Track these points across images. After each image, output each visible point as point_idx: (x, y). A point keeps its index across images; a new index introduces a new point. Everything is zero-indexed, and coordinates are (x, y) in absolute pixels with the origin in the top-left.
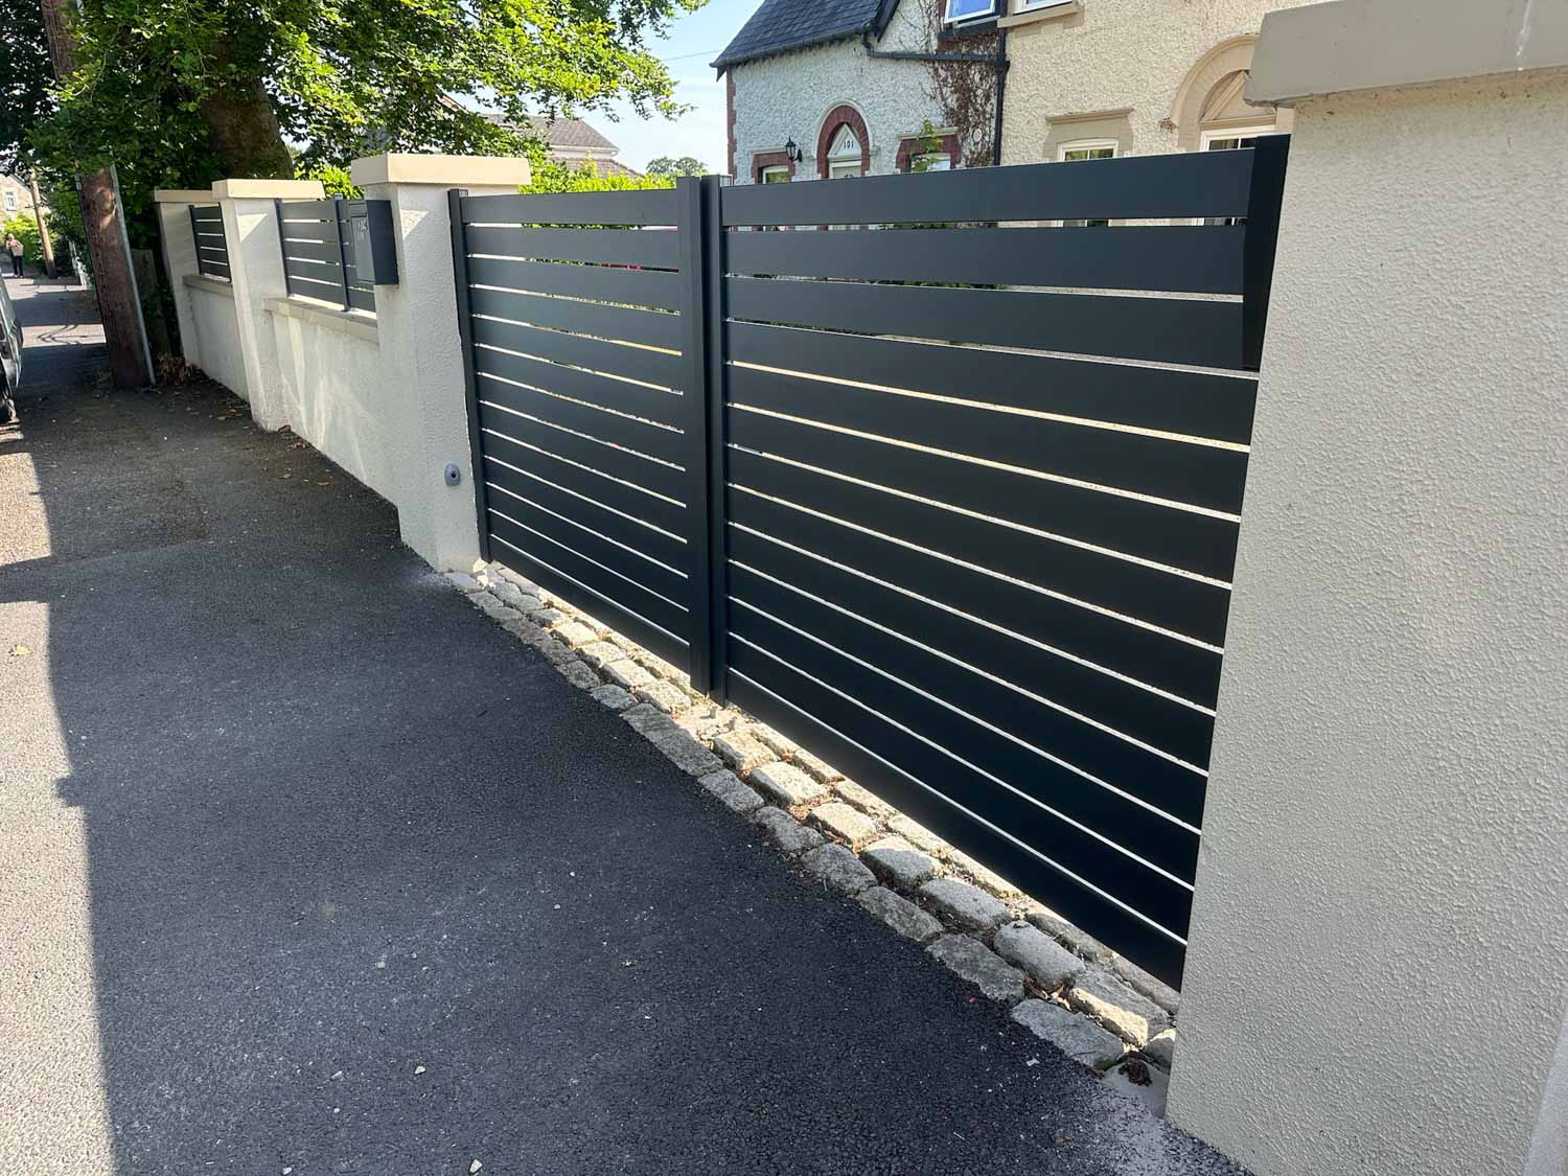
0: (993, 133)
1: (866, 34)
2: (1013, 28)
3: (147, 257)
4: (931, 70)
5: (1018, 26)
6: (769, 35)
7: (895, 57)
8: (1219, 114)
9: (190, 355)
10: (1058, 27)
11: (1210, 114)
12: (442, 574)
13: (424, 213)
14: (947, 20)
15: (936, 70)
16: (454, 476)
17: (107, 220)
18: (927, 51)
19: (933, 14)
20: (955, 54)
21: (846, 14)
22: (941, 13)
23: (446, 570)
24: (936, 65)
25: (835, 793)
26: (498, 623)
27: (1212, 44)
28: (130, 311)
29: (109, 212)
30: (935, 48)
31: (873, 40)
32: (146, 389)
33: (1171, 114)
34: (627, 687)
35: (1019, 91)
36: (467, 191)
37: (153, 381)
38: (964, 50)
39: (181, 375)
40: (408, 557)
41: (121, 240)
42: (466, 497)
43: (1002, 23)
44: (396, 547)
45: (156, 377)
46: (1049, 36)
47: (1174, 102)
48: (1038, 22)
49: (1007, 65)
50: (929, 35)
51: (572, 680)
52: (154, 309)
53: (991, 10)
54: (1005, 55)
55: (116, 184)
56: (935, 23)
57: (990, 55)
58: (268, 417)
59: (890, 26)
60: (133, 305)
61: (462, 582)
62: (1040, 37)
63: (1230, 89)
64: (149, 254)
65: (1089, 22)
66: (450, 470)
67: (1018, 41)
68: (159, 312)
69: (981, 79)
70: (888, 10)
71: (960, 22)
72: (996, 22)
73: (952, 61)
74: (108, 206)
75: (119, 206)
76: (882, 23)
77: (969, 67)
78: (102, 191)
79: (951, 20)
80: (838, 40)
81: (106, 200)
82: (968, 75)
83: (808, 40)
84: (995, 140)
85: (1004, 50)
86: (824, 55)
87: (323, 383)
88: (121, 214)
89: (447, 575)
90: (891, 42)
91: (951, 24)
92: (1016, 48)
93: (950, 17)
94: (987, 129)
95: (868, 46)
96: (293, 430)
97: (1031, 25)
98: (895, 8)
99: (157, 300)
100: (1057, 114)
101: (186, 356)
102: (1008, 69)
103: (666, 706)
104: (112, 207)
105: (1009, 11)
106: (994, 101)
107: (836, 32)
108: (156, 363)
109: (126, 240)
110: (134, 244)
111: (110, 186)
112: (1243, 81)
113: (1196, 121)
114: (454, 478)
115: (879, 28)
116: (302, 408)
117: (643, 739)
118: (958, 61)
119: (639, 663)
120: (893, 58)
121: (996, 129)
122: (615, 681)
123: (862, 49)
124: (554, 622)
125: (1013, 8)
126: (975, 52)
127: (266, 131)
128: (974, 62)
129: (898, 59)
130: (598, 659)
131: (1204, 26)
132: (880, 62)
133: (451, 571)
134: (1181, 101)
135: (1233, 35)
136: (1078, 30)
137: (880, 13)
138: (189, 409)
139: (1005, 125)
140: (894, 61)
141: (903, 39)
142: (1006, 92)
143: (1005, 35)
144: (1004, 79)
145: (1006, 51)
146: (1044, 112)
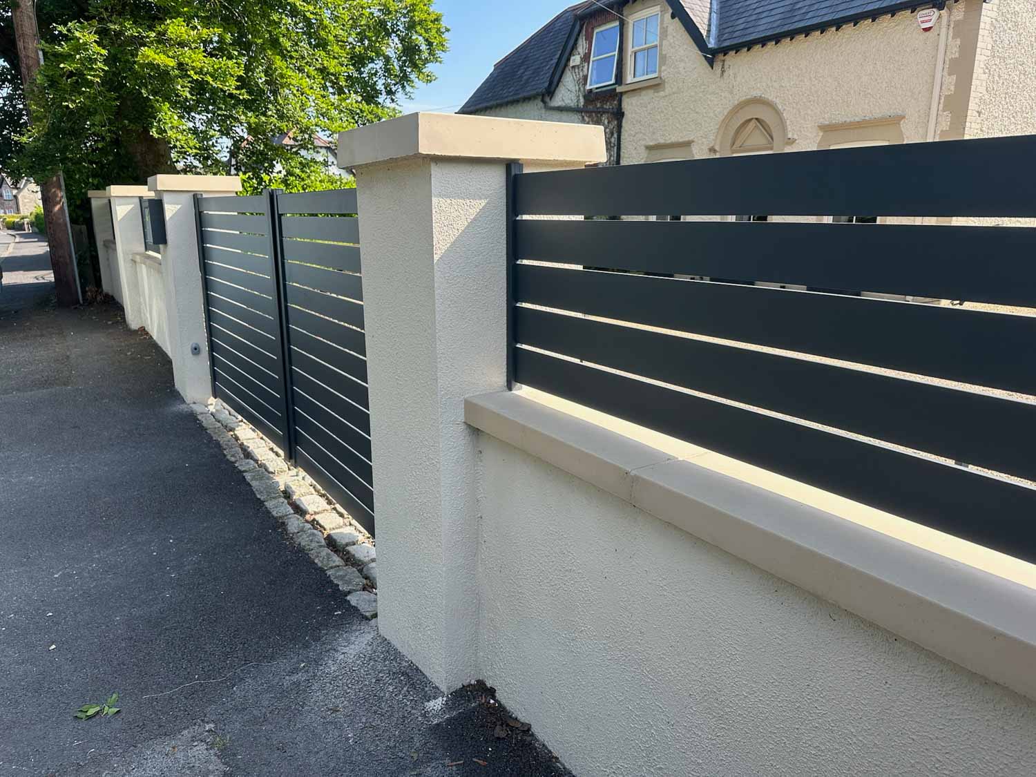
0: (615, 155)
1: (543, 96)
2: (626, 92)
3: (83, 229)
4: (580, 117)
5: (629, 91)
6: (490, 95)
7: (560, 109)
8: (743, 144)
9: (106, 287)
10: (651, 92)
11: (738, 143)
12: (189, 405)
13: (179, 206)
14: (588, 87)
15: (583, 117)
16: (196, 349)
17: (57, 208)
18: (578, 105)
19: (581, 84)
20: (593, 107)
21: (534, 83)
22: (585, 84)
23: (192, 402)
24: (583, 114)
25: (335, 509)
26: (206, 429)
27: (736, 102)
28: (68, 261)
29: (59, 203)
30: (582, 104)
31: (547, 99)
32: (75, 306)
33: (715, 144)
34: (256, 461)
35: (630, 129)
36: (202, 195)
37: (81, 302)
38: (599, 105)
39: (98, 299)
40: (176, 396)
41: (65, 220)
42: (204, 361)
43: (619, 89)
44: (171, 391)
45: (83, 300)
46: (646, 96)
47: (716, 136)
48: (640, 89)
49: (622, 114)
50: (579, 96)
51: (229, 457)
52: (85, 260)
53: (613, 81)
54: (621, 109)
55: (63, 187)
56: (582, 89)
57: (613, 108)
58: (133, 322)
59: (556, 91)
60: (71, 257)
61: (197, 409)
62: (641, 98)
63: (747, 129)
64: (84, 228)
65: (668, 90)
66: (194, 346)
67: (628, 100)
68: (88, 261)
69: (608, 123)
70: (555, 83)
71: (597, 88)
72: (615, 89)
73: (592, 112)
74: (58, 199)
75: (64, 200)
76: (552, 89)
77: (601, 115)
78: (55, 192)
79: (591, 87)
80: (527, 99)
81: (57, 196)
82: (601, 120)
83: (510, 99)
84: (617, 159)
85: (621, 105)
86: (520, 108)
87: (154, 300)
88: (65, 205)
89: (191, 405)
90: (558, 101)
91: (591, 89)
92: (628, 104)
93: (590, 85)
94: (612, 153)
95: (543, 101)
96: (146, 329)
97: (636, 90)
98: (559, 81)
99: (88, 255)
100: (651, 144)
101: (104, 288)
102: (623, 116)
103: (271, 469)
104: (61, 200)
105: (623, 82)
106: (615, 136)
107: (526, 94)
108: (84, 292)
109: (68, 219)
110: (73, 221)
111: (60, 188)
112: (754, 125)
113: (729, 148)
114: (196, 350)
115: (550, 92)
116: (148, 315)
117: (249, 485)
118: (595, 112)
119: (272, 449)
120: (558, 110)
121: (617, 153)
122: (252, 458)
123: (541, 104)
124: (237, 429)
125: (626, 80)
126: (605, 106)
127: (163, 156)
128: (604, 112)
129: (561, 111)
130: (249, 447)
131: (731, 93)
132: (551, 112)
133: (194, 403)
134: (719, 137)
135: (748, 97)
136: (662, 94)
137: (550, 84)
138: (94, 317)
139: (623, 150)
140: (560, 112)
141: (564, 98)
142: (622, 130)
143: (621, 96)
144: (621, 122)
145: (623, 106)
146: (643, 143)
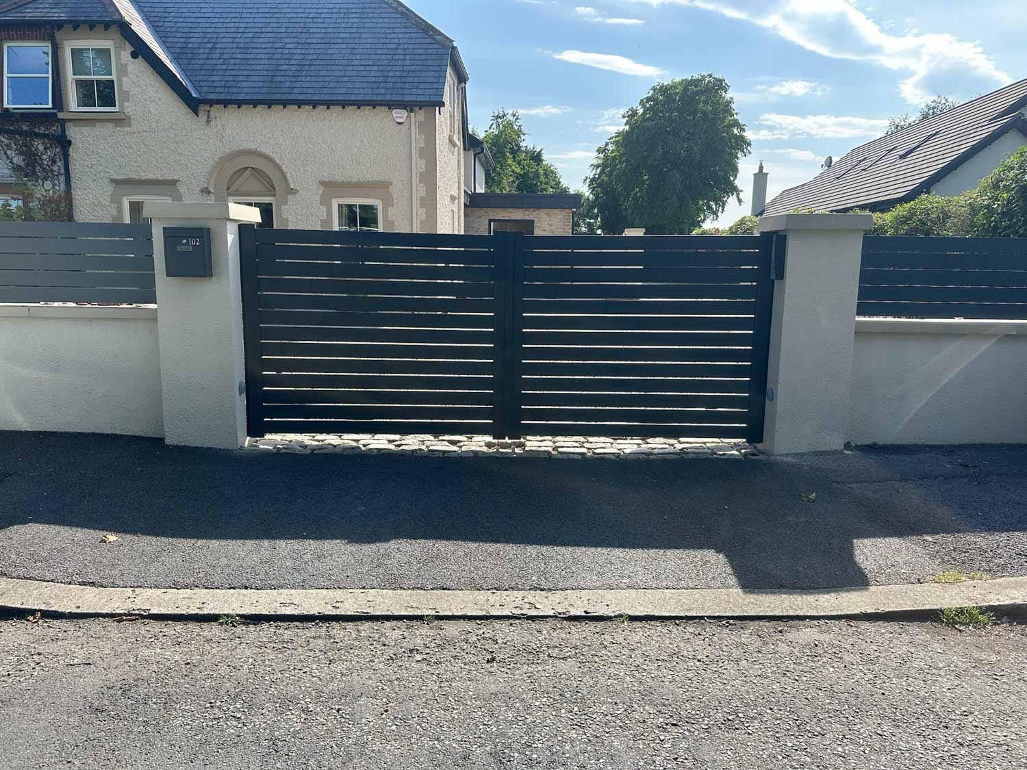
0: (63, 185)
2: (70, 120)
5: (75, 120)
10: (110, 126)
11: (234, 188)
12: (240, 449)
14: (5, 106)
23: (239, 446)
27: (228, 151)
33: (208, 186)
35: (83, 160)
42: (243, 401)
43: (61, 115)
46: (103, 130)
47: (209, 179)
48: (92, 120)
49: (69, 142)
53: (49, 105)
54: (66, 136)
57: (50, 134)
62: (96, 129)
63: (243, 176)
65: (135, 127)
67: (76, 129)
69: (45, 148)
72: (54, 114)
77: (32, 139)
79: (9, 106)
82: (31, 144)
84: (66, 190)
85: (65, 133)
92: (75, 133)
94: (57, 182)
97: (86, 121)
100: (119, 178)
102: (70, 145)
106: (60, 164)
112: (251, 173)
113: (224, 190)
118: (20, 134)
121: (65, 183)
125: (69, 108)
131: (221, 141)
134: (213, 179)
135: (241, 148)
136: (127, 130)
139: (74, 180)
142: (70, 159)
143: (64, 123)
144: (68, 151)
145: (68, 134)
146: (107, 175)
